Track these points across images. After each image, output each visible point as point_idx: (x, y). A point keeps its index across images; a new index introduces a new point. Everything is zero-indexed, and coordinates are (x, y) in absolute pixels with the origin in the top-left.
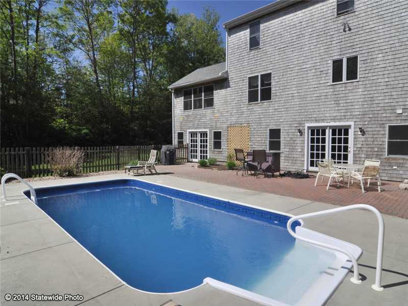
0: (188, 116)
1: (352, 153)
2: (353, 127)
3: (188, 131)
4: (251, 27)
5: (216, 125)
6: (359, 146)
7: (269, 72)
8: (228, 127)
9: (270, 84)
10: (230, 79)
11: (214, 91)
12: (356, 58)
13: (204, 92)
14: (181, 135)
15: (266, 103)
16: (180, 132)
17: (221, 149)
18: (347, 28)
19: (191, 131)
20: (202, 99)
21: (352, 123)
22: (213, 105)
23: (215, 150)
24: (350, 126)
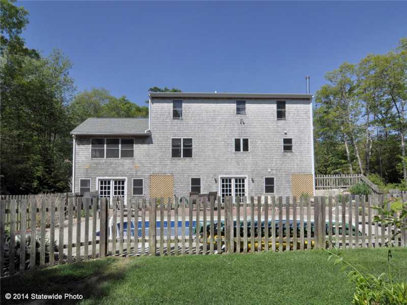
0: (98, 164)
2: (247, 178)
3: (97, 178)
4: (174, 102)
5: (136, 174)
6: (251, 189)
7: (191, 138)
8: (151, 176)
9: (191, 146)
10: (152, 137)
11: (134, 145)
12: (247, 140)
13: (122, 144)
14: (85, 183)
15: (188, 159)
16: (83, 179)
17: (142, 194)
18: (242, 122)
19: (100, 178)
20: (119, 149)
21: (247, 176)
22: (133, 157)
23: (135, 195)
24: (246, 177)
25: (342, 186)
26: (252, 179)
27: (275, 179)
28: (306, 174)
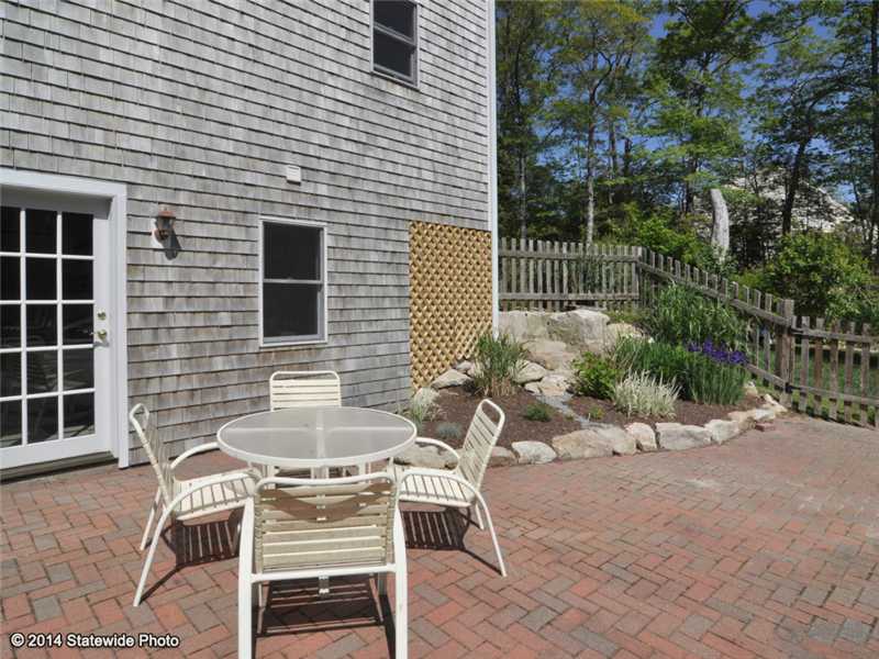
1: (121, 341)
2: (120, 208)
6: (156, 305)
21: (119, 193)
24: (105, 204)
25: (582, 296)
26: (165, 220)
27: (327, 241)
28: (467, 224)
